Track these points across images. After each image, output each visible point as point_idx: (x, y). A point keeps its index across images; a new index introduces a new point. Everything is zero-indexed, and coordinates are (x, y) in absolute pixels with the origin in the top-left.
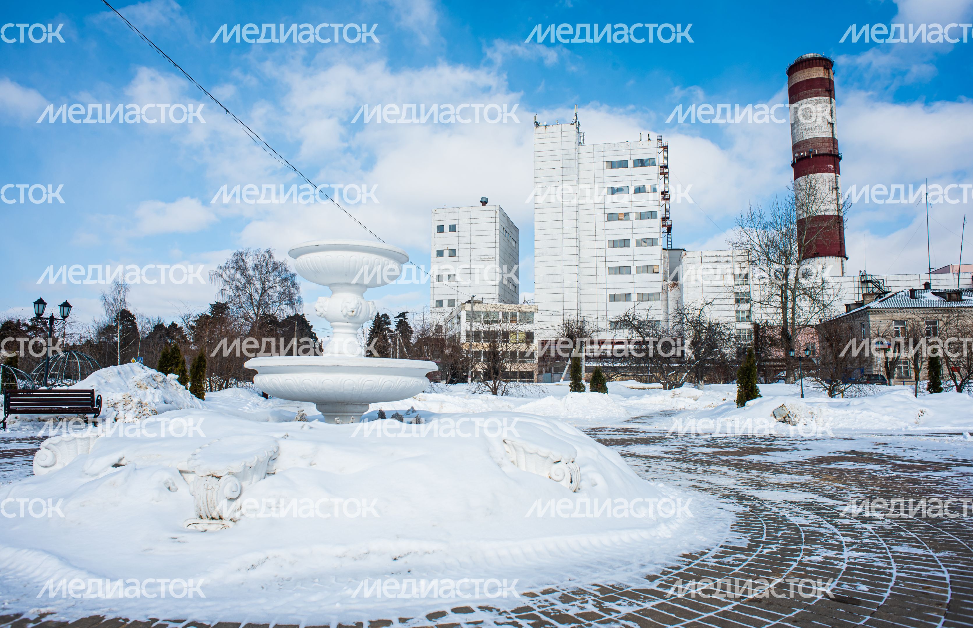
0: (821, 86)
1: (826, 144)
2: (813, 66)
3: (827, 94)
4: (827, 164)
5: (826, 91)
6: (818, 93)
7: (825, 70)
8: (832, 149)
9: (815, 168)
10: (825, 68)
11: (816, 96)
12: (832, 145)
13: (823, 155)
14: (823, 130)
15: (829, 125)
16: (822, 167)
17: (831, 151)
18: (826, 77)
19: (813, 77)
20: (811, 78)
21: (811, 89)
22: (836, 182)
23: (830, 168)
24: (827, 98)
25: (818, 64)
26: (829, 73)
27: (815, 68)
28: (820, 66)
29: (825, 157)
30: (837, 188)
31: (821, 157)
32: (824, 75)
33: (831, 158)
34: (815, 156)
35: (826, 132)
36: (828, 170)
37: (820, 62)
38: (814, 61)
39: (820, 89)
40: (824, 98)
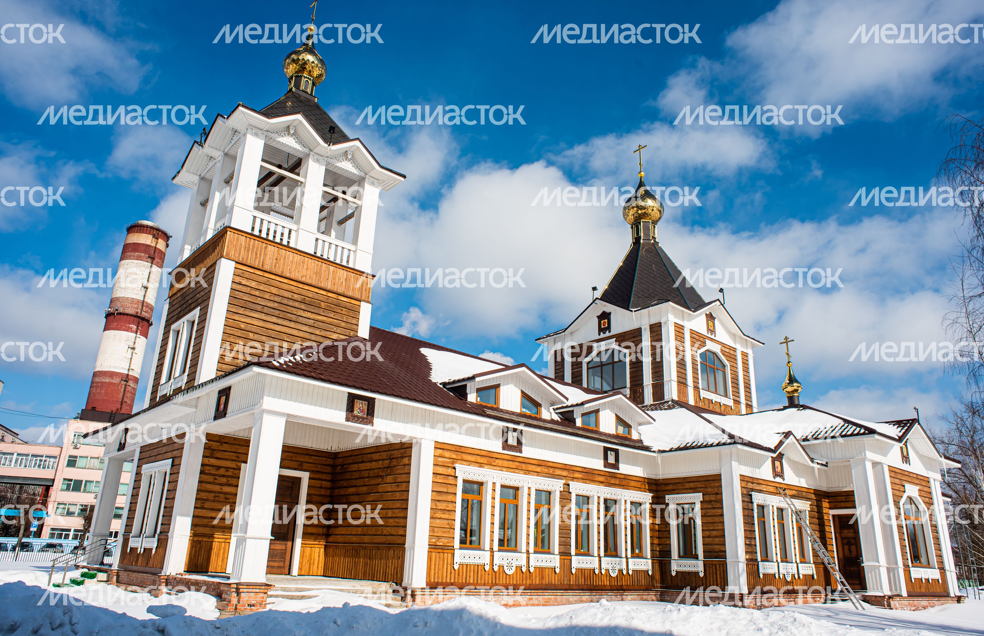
0: (145, 252)
1: (134, 305)
2: (143, 233)
3: (149, 260)
4: (130, 324)
5: (149, 257)
6: (140, 257)
7: (154, 239)
8: (139, 311)
9: (117, 325)
10: (154, 237)
11: (137, 259)
12: (140, 307)
13: (127, 315)
14: (135, 291)
15: (143, 288)
16: (123, 326)
17: (137, 313)
18: (153, 244)
19: (140, 242)
20: (138, 242)
21: (135, 252)
22: (134, 343)
23: (131, 328)
24: (147, 263)
25: (148, 231)
26: (157, 242)
27: (144, 235)
28: (149, 234)
29: (129, 317)
30: (134, 348)
31: (125, 316)
32: (152, 242)
33: (136, 318)
34: (120, 314)
35: (137, 294)
36: (128, 330)
37: (150, 231)
38: (146, 228)
39: (143, 254)
40: (145, 263)
